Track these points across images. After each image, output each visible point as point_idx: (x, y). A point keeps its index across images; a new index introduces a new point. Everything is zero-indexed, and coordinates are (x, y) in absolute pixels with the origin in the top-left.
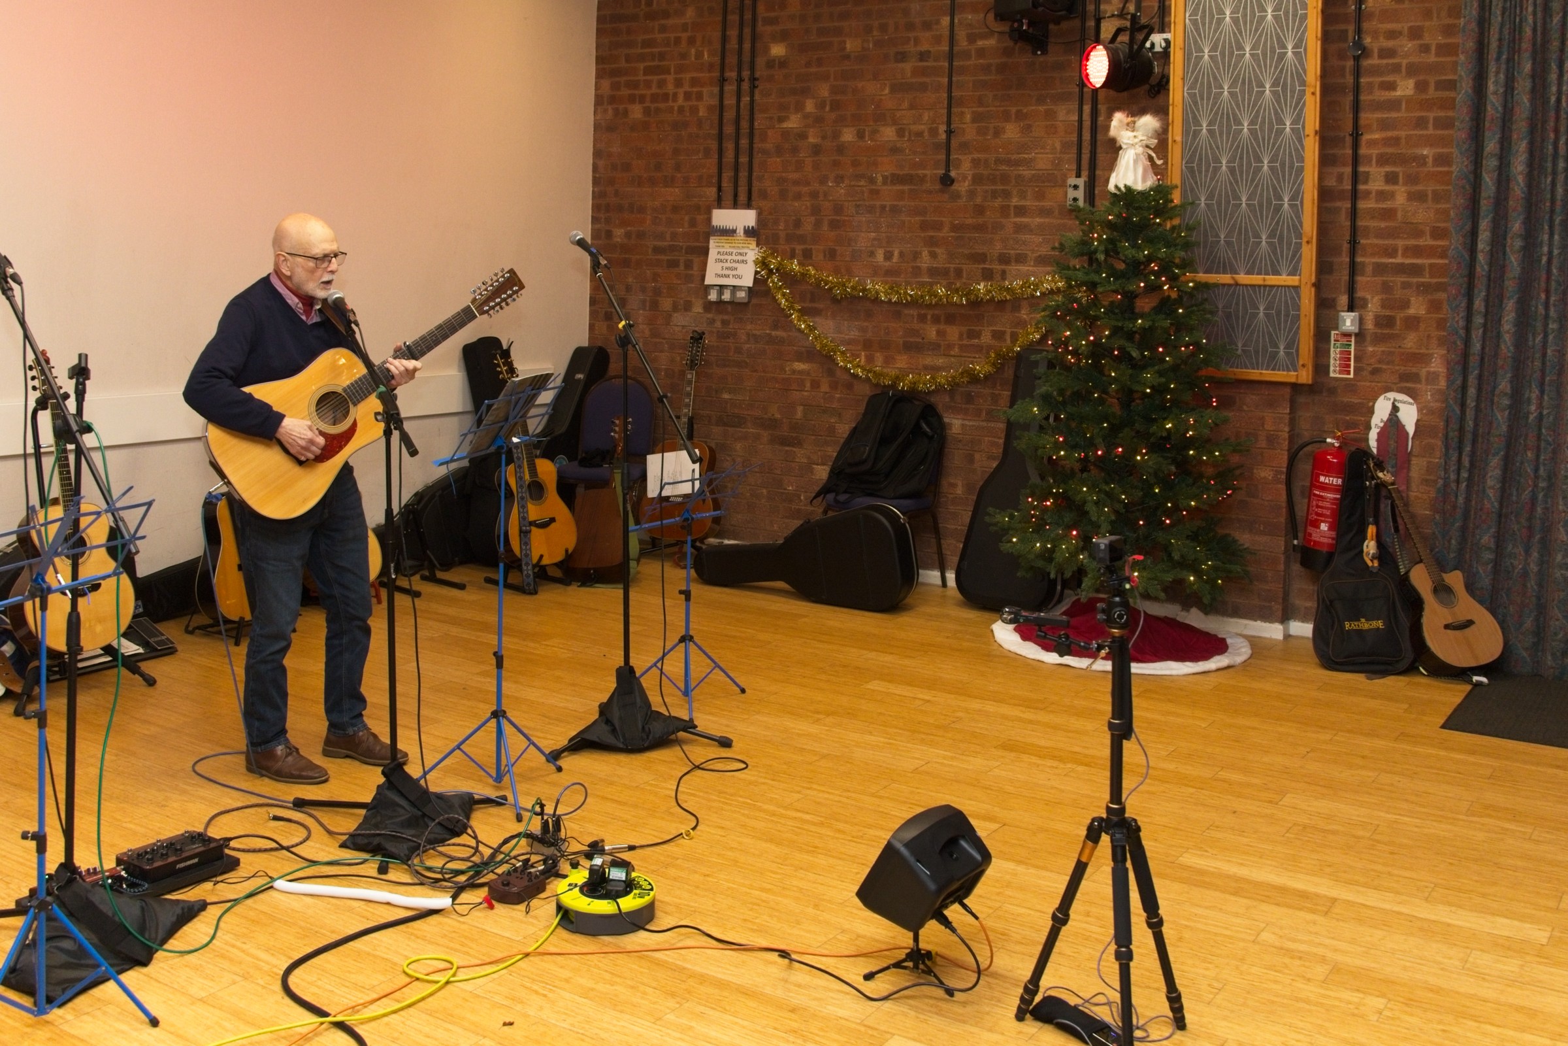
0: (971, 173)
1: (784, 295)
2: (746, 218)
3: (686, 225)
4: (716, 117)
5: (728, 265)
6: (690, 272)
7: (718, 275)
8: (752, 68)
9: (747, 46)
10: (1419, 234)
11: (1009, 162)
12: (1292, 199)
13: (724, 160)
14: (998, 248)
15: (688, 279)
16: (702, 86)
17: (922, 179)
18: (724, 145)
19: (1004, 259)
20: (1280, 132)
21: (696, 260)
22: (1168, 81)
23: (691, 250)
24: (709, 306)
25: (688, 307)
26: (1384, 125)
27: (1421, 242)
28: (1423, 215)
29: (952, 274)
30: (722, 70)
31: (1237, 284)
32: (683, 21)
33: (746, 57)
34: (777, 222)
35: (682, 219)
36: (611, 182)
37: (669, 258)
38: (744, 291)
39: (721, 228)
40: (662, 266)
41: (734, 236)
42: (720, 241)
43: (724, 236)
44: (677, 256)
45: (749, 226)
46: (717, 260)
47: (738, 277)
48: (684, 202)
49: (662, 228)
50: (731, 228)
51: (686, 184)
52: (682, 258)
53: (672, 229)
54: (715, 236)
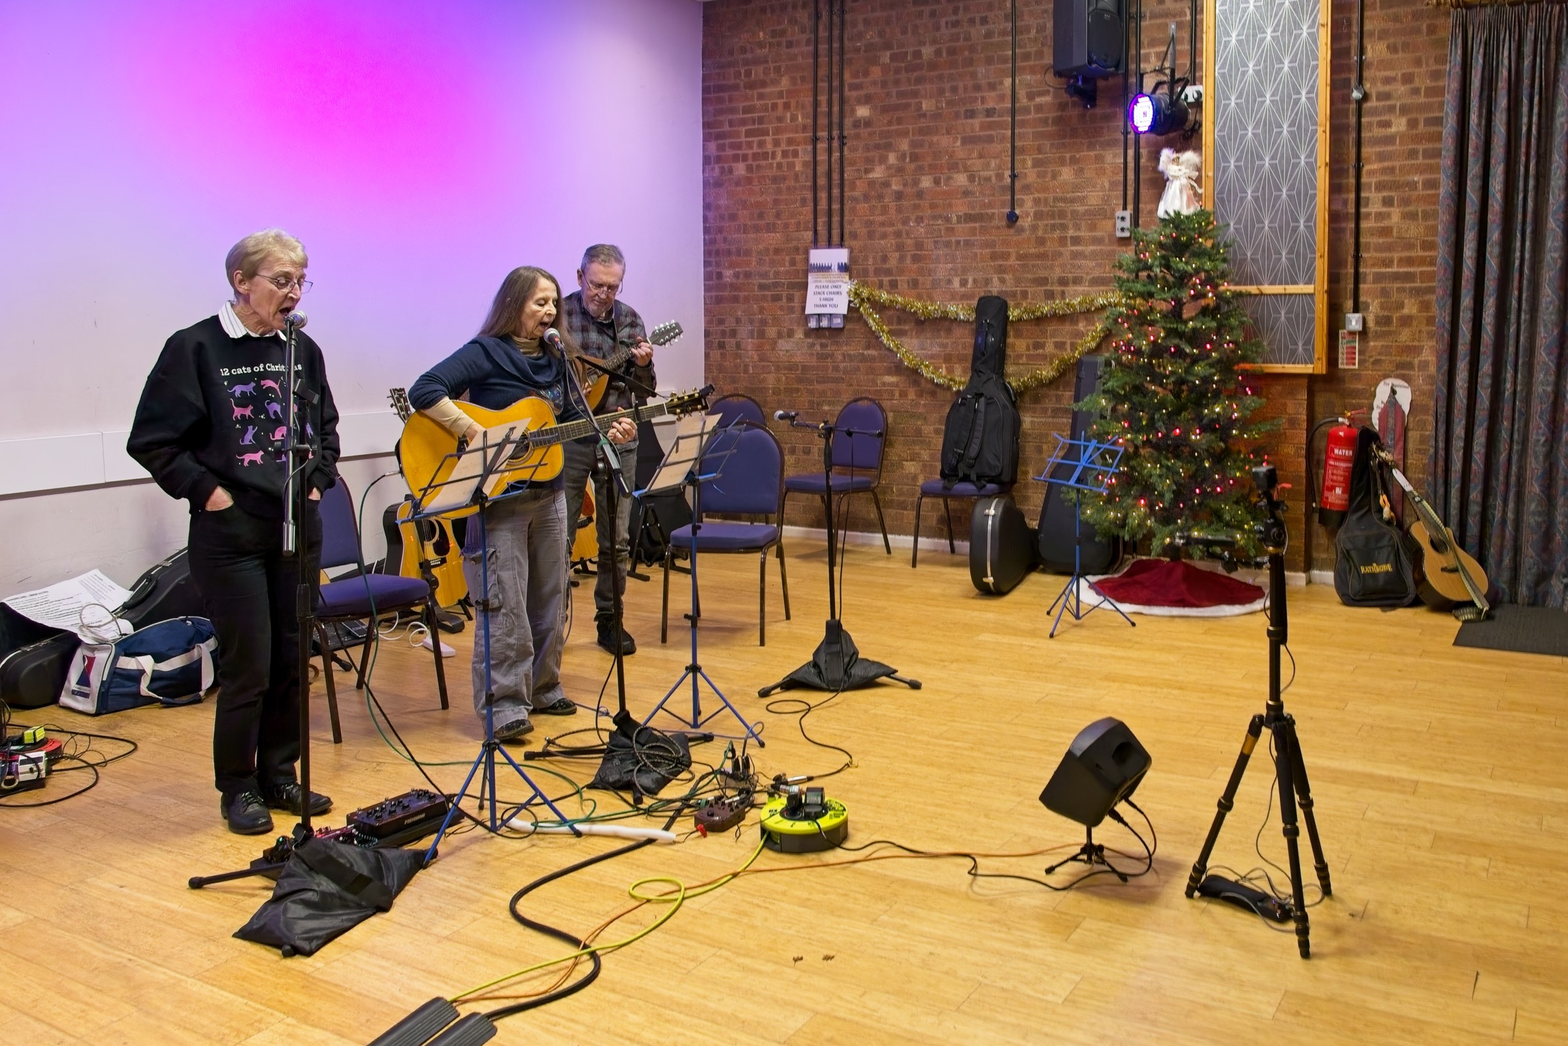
0: (1033, 210)
1: (874, 320)
2: (841, 256)
3: (787, 264)
4: (810, 173)
5: (826, 296)
6: (793, 305)
7: (816, 306)
8: (841, 127)
9: (836, 109)
10: (1410, 246)
11: (1064, 200)
12: (1307, 220)
13: (818, 208)
14: (1057, 273)
15: (791, 310)
16: (798, 145)
17: (991, 217)
18: (818, 195)
19: (1063, 282)
20: (1296, 165)
21: (797, 295)
22: (1200, 125)
23: (793, 286)
24: (809, 333)
25: (790, 334)
26: (1381, 157)
27: (1413, 254)
28: (1414, 230)
29: (1019, 296)
30: (815, 131)
31: (1262, 294)
32: (778, 89)
33: (835, 119)
34: (866, 258)
35: (783, 260)
36: (720, 230)
37: (773, 293)
38: (839, 318)
39: (818, 265)
40: (767, 301)
41: (829, 272)
42: (818, 277)
43: (820, 272)
44: (780, 291)
45: (842, 263)
46: (815, 292)
47: (834, 306)
48: (784, 245)
49: (766, 268)
50: (826, 265)
51: (786, 230)
52: (784, 293)
53: (775, 269)
54: (813, 273)
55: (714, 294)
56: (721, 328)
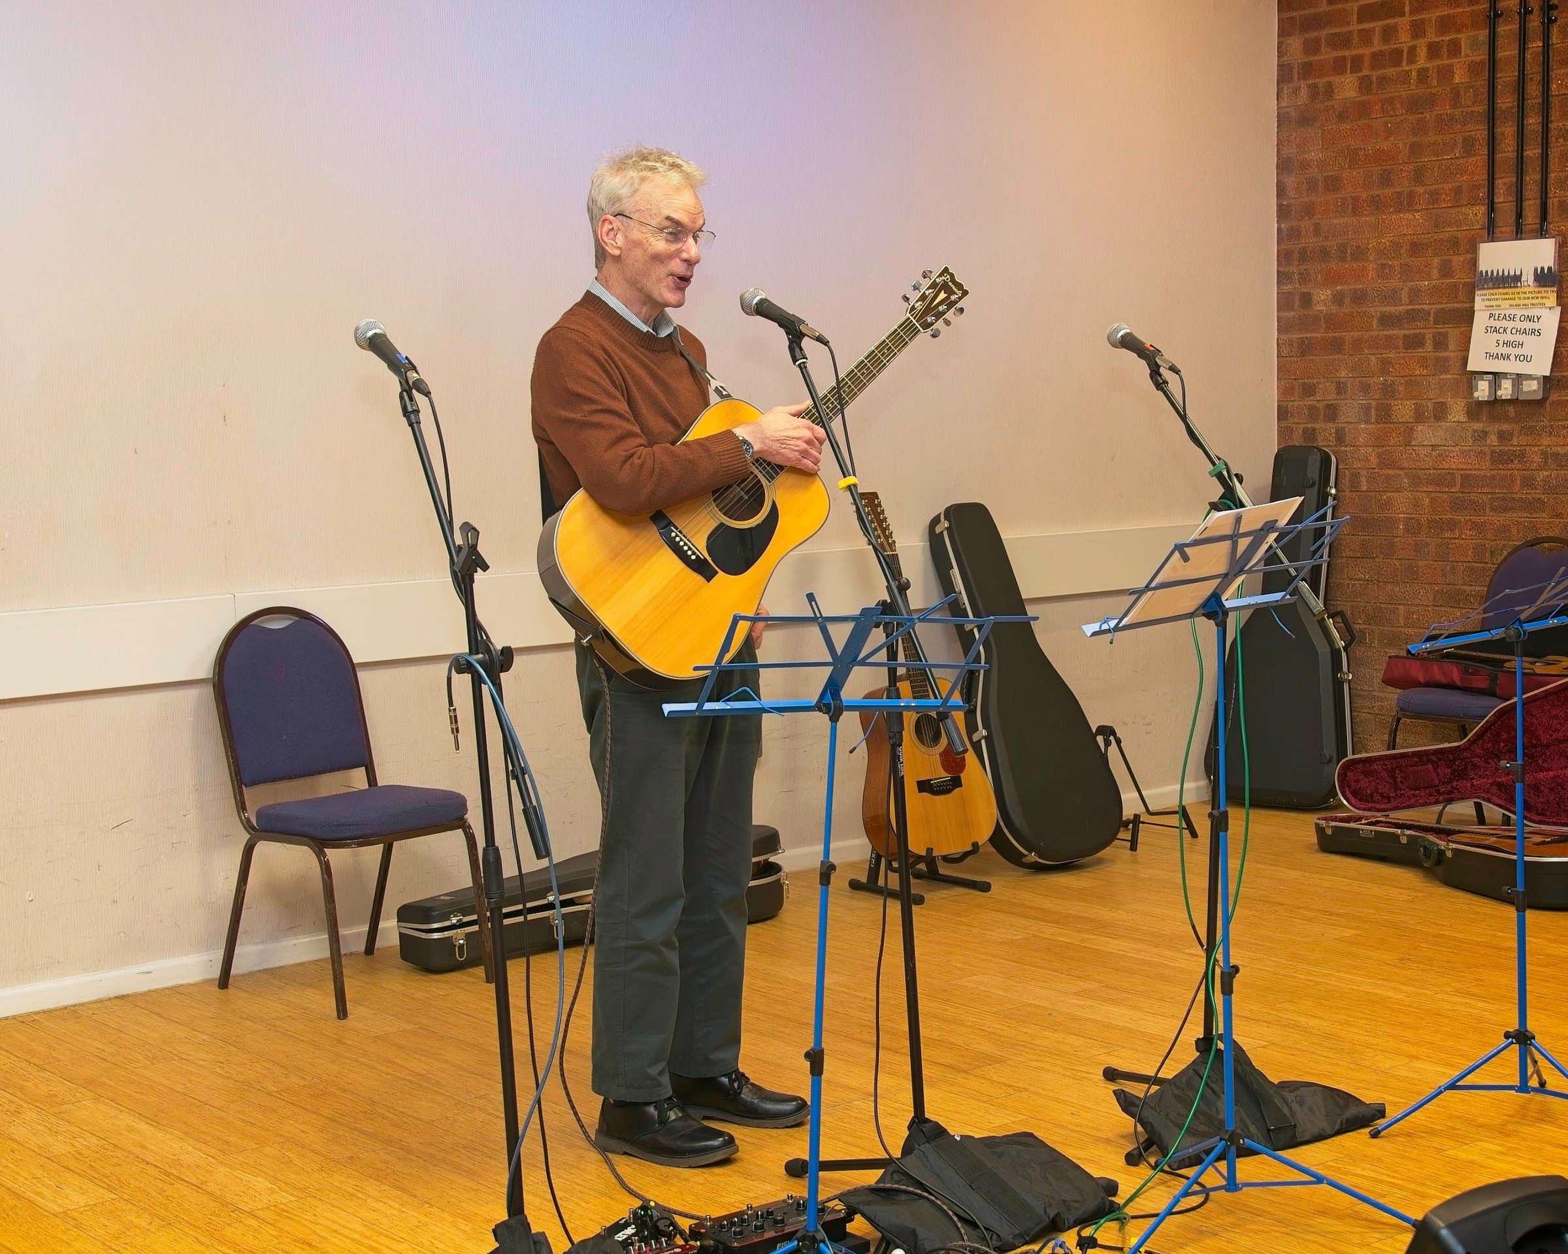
2: (1539, 252)
3: (1435, 273)
4: (1482, 83)
5: (1508, 337)
6: (1444, 354)
7: (1490, 356)
13: (1498, 156)
15: (1442, 366)
16: (1459, 31)
18: (1498, 130)
21: (1453, 333)
23: (1444, 317)
24: (1477, 409)
25: (1440, 412)
35: (1428, 265)
36: (1308, 210)
37: (1407, 332)
38: (1535, 382)
39: (1495, 274)
40: (1397, 348)
41: (1517, 287)
42: (1493, 297)
43: (1499, 288)
44: (1420, 328)
45: (1542, 268)
46: (1489, 329)
47: (1526, 358)
48: (1430, 235)
49: (1394, 283)
50: (1512, 273)
51: (1433, 204)
52: (1429, 331)
53: (1412, 283)
54: (1484, 289)
55: (1296, 336)
56: (1309, 402)
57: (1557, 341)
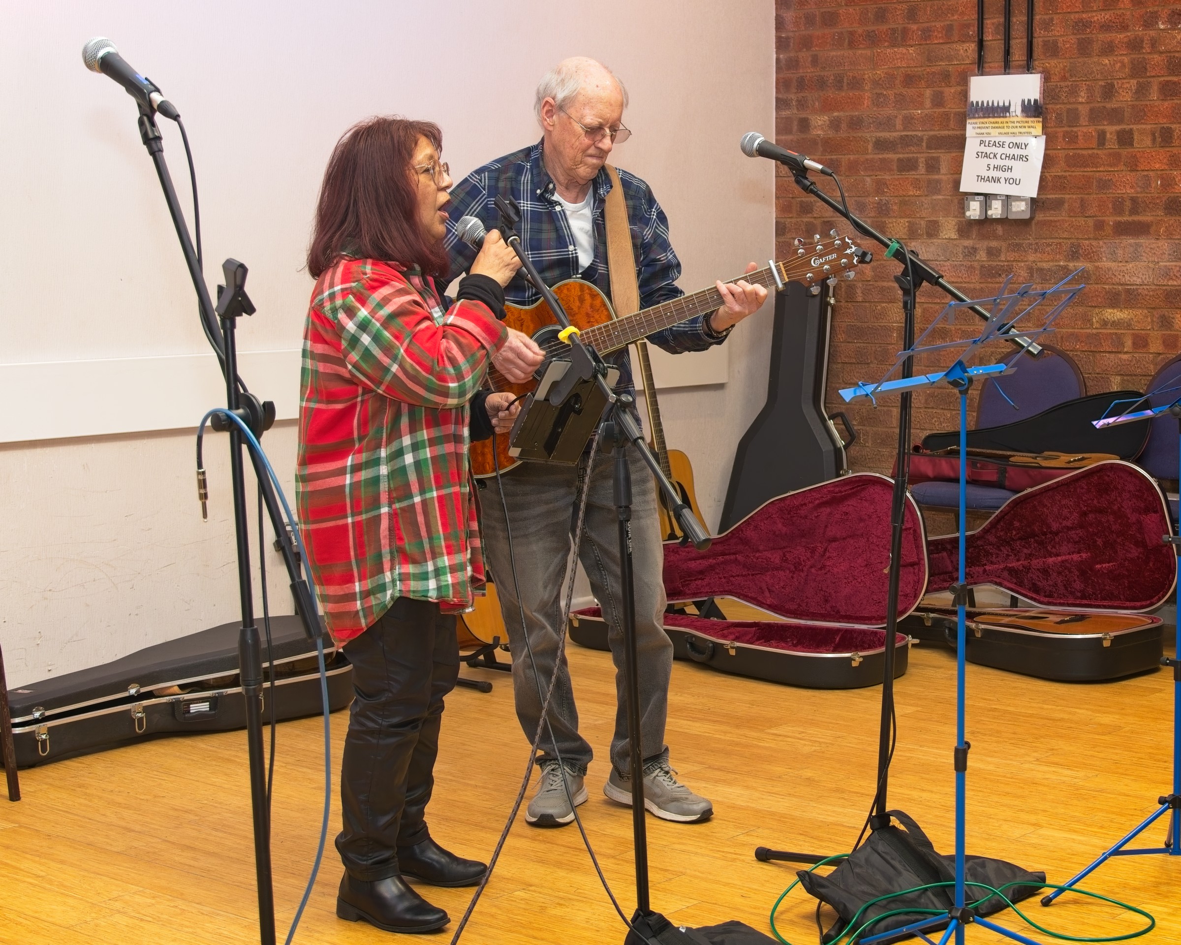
2: (1027, 87)
3: (928, 103)
5: (998, 162)
6: (936, 177)
7: (981, 179)
15: (934, 187)
21: (945, 158)
23: (937, 143)
24: (968, 227)
25: (933, 230)
34: (1073, 91)
35: (921, 95)
36: (806, 43)
37: (901, 156)
38: (1023, 203)
39: (985, 105)
40: (890, 170)
41: (1006, 117)
42: (983, 125)
43: (989, 117)
44: (914, 153)
45: (1029, 101)
46: (980, 154)
47: (1015, 181)
48: (923, 69)
49: (888, 111)
50: (1001, 104)
51: (926, 40)
52: (922, 155)
53: (905, 112)
54: (974, 118)
56: (806, 219)
57: (1044, 167)
